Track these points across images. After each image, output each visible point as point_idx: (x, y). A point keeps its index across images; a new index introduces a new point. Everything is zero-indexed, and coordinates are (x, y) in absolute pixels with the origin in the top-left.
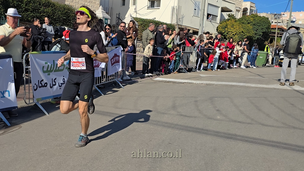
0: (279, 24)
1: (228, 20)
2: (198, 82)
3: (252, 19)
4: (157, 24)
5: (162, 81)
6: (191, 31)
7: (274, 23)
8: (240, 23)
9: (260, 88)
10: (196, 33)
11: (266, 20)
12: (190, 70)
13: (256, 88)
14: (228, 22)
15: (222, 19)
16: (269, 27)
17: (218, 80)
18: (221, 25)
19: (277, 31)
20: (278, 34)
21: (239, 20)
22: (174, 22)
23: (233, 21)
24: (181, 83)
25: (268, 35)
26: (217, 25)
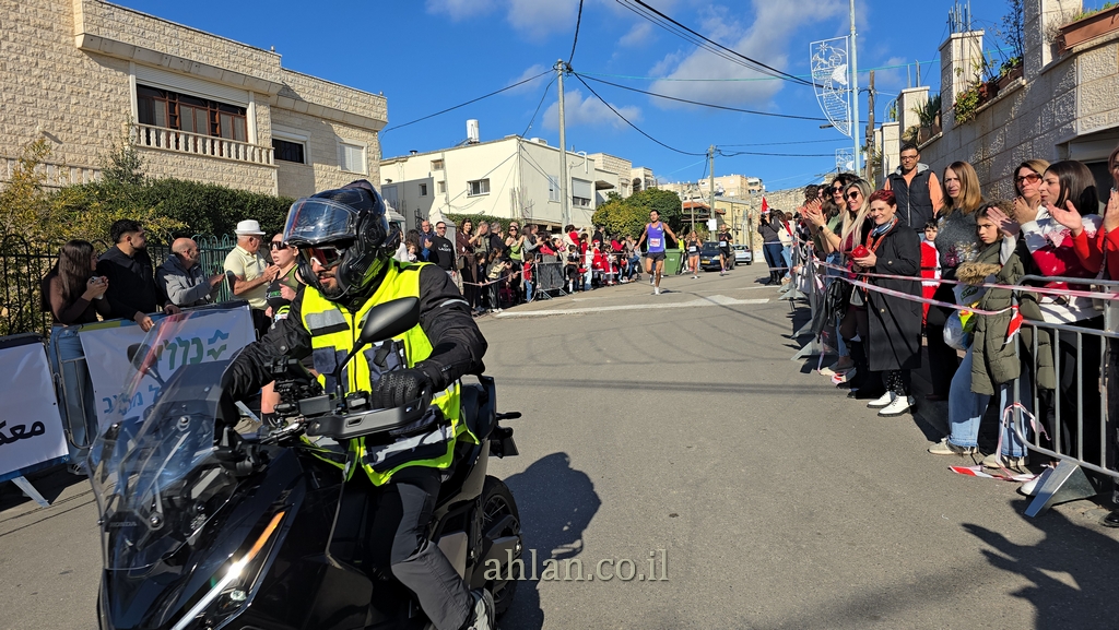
0: (695, 200)
1: (609, 202)
2: (571, 311)
3: (648, 196)
4: (490, 220)
5: (511, 317)
6: (549, 229)
7: (687, 198)
8: (629, 206)
9: (671, 308)
10: (557, 230)
11: (672, 197)
12: (555, 294)
13: (666, 309)
14: (609, 207)
15: (600, 203)
16: (678, 208)
17: (603, 305)
18: (599, 212)
19: (693, 213)
20: (696, 217)
21: (627, 200)
22: (518, 216)
23: (617, 203)
24: (543, 316)
25: (678, 221)
26: (592, 213)
